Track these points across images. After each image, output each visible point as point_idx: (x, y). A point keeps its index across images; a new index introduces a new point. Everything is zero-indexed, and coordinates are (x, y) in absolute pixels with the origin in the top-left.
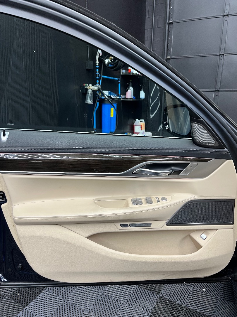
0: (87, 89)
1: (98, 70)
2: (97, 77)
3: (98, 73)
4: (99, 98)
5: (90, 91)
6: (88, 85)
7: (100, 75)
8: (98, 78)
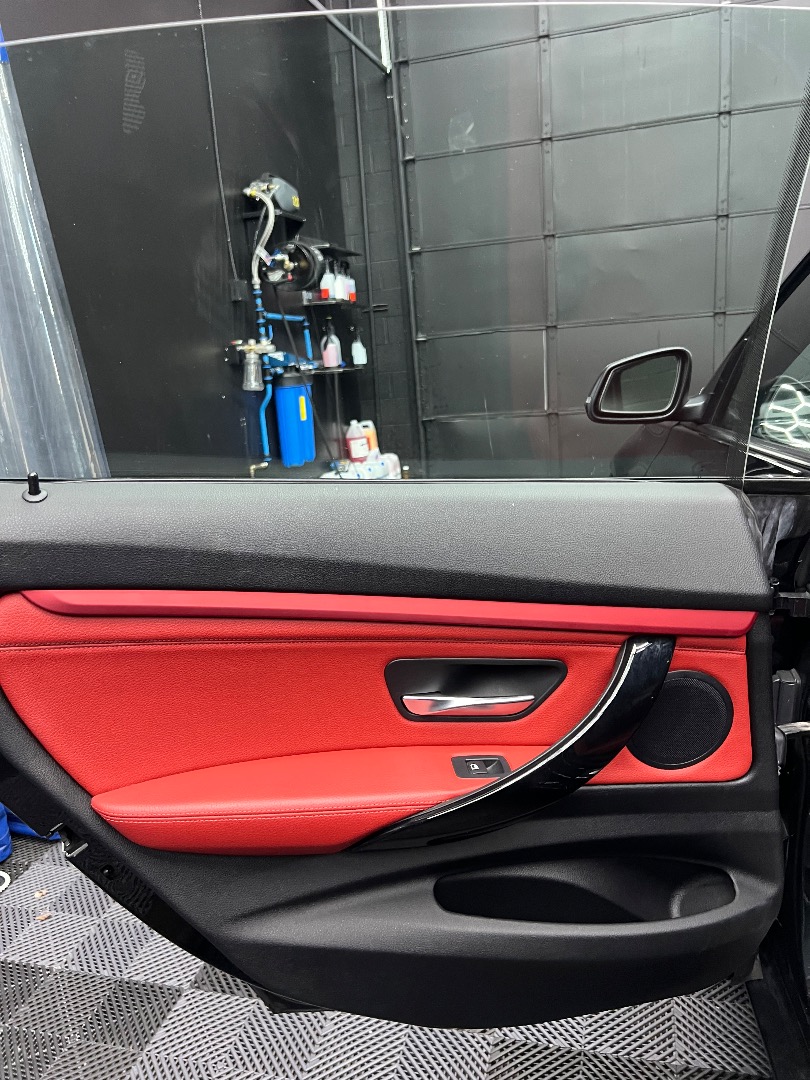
0: (242, 354)
1: (259, 301)
2: (258, 318)
3: (260, 309)
4: (271, 374)
5: (252, 358)
6: (240, 342)
7: (265, 314)
8: (261, 321)
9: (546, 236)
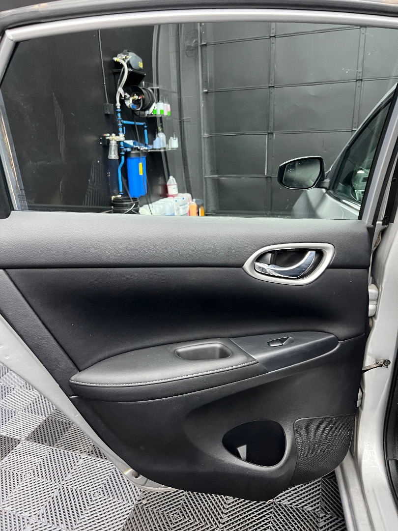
1: (119, 115)
3: (120, 118)
4: (124, 151)
5: (113, 144)
6: (109, 135)
7: (122, 121)
8: (120, 124)
9: (270, 87)
